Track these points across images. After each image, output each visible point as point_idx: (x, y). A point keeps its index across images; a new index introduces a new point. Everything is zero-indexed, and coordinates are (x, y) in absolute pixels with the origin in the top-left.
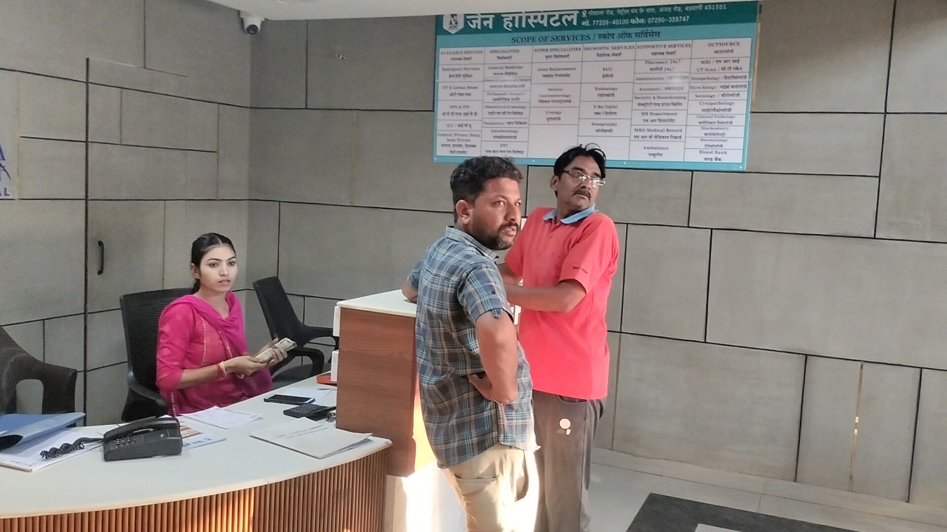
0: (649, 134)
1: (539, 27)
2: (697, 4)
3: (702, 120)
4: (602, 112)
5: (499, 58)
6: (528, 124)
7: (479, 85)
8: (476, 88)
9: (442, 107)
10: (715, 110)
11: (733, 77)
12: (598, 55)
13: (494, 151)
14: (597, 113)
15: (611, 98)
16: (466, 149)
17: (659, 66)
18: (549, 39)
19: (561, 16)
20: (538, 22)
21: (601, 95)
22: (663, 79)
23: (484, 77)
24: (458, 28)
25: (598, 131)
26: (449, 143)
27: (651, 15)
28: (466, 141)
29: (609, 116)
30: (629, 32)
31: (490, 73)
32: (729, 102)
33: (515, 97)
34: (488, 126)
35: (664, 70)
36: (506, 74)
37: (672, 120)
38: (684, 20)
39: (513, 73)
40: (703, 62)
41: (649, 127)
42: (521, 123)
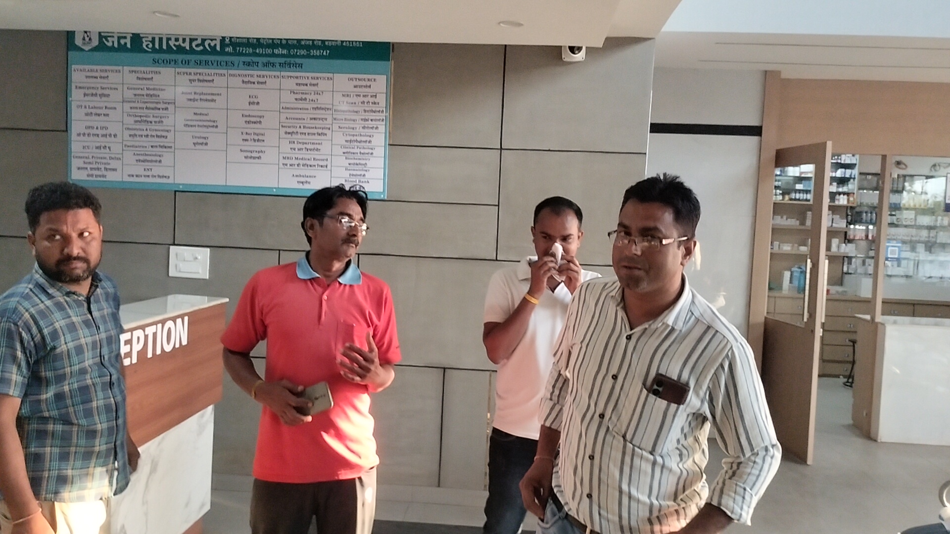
0: (297, 162)
1: (180, 50)
2: (336, 41)
3: (345, 150)
4: (250, 139)
5: (138, 78)
6: (173, 148)
7: (118, 106)
8: (115, 108)
9: (76, 127)
10: (357, 141)
11: (372, 111)
12: (243, 82)
13: (137, 176)
14: (246, 140)
15: (258, 126)
16: (105, 173)
17: (304, 96)
19: (203, 40)
20: (180, 45)
21: (248, 122)
22: (307, 109)
23: (123, 98)
24: (92, 44)
25: (246, 157)
26: (86, 166)
27: (294, 47)
28: (105, 164)
29: (257, 143)
30: (272, 62)
31: (129, 94)
32: (369, 134)
33: (157, 120)
34: (129, 148)
35: (308, 100)
36: (147, 95)
37: (317, 150)
38: (325, 54)
39: (155, 96)
40: (344, 95)
41: (296, 156)
42: (166, 147)
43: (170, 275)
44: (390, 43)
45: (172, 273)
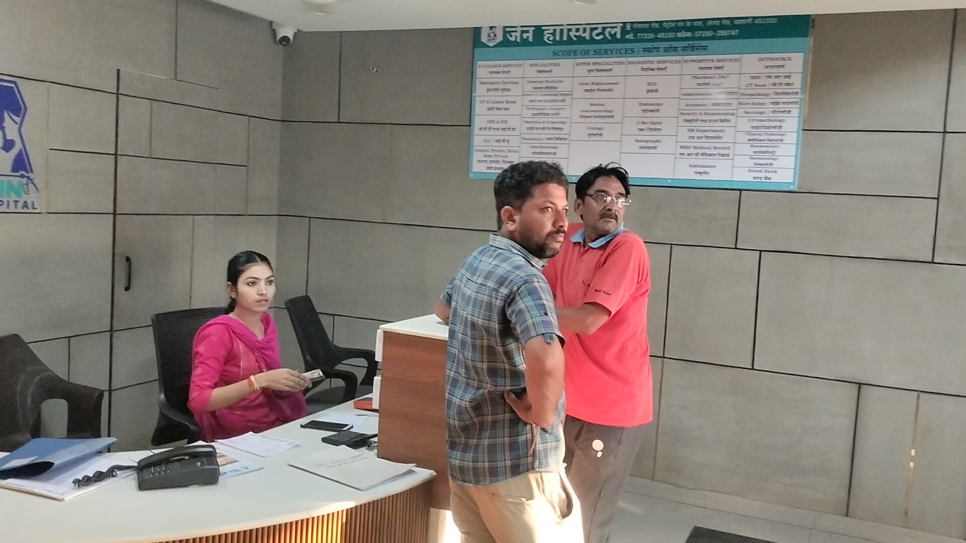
0: (695, 151)
1: (581, 40)
2: (747, 18)
3: (751, 137)
4: (646, 129)
5: (539, 72)
6: (568, 140)
7: (518, 99)
8: (514, 102)
9: (479, 122)
10: (765, 127)
11: (784, 93)
12: (643, 69)
14: (642, 130)
15: (655, 114)
17: (707, 81)
18: (592, 53)
19: (604, 29)
20: (580, 35)
21: (645, 111)
22: (710, 94)
23: (523, 92)
24: (496, 40)
25: (641, 148)
26: (486, 159)
27: (699, 28)
28: (503, 157)
29: (653, 133)
30: (676, 46)
31: (529, 88)
32: (780, 119)
33: (555, 112)
34: (526, 141)
35: (711, 85)
36: (546, 88)
37: (719, 138)
38: (732, 34)
39: (554, 88)
40: (752, 78)
41: (695, 145)
42: (561, 139)
44: (811, 16)
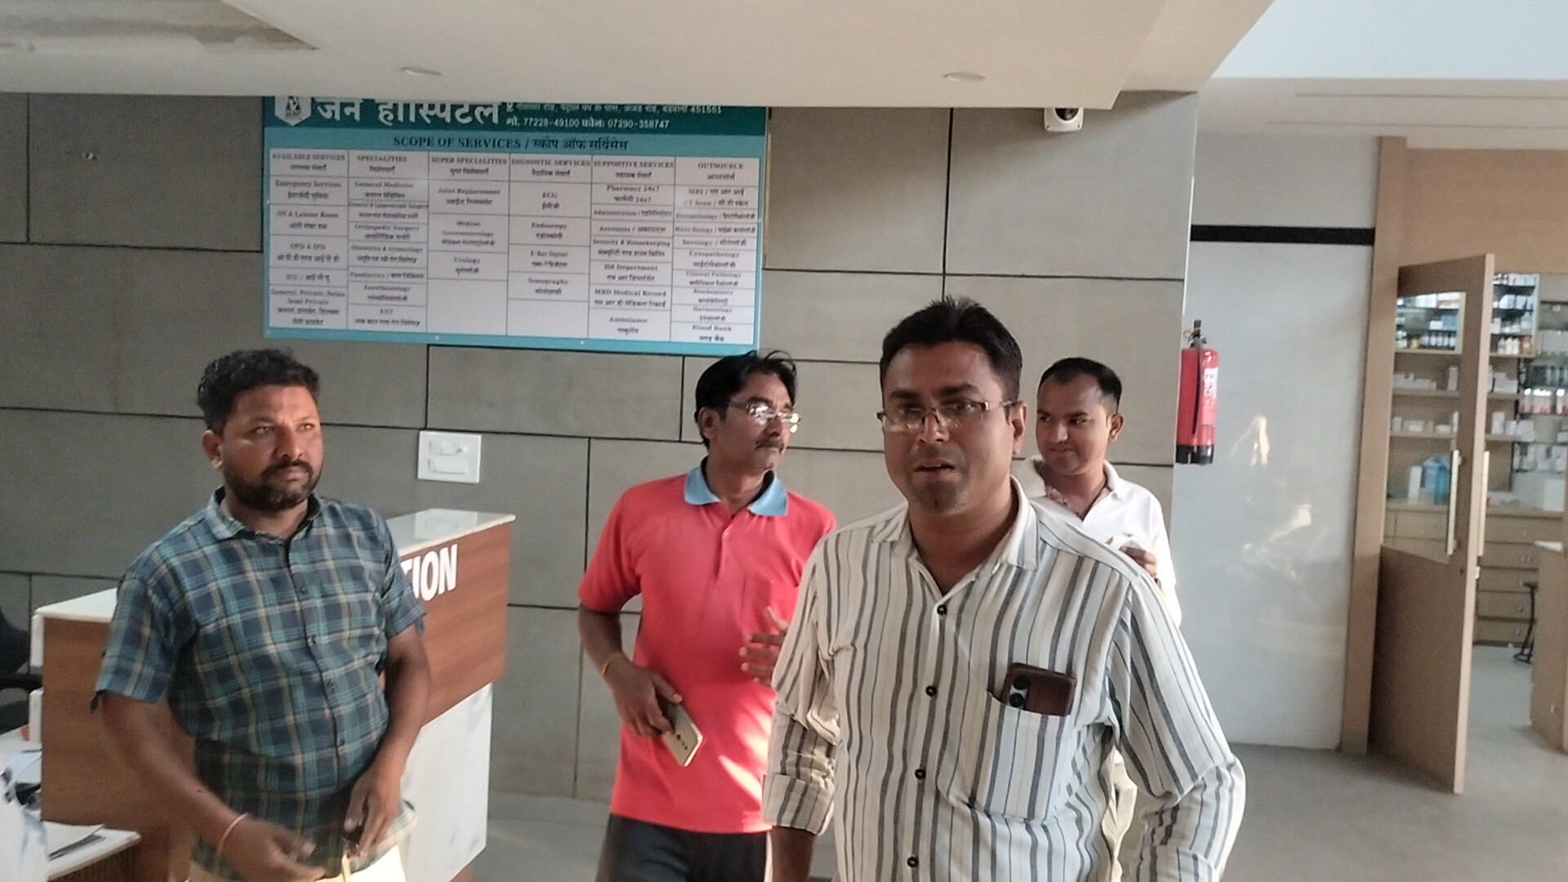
0: (618, 298)
1: (437, 123)
2: (679, 107)
3: (694, 279)
4: (543, 263)
5: (373, 169)
6: (425, 277)
7: (342, 211)
8: (336, 216)
9: (276, 246)
10: (712, 264)
11: (736, 215)
12: (534, 172)
13: (369, 321)
14: (538, 264)
15: (557, 241)
17: (628, 194)
18: (456, 143)
19: (473, 108)
20: (436, 115)
21: (542, 235)
22: (634, 214)
23: (348, 200)
24: (301, 116)
25: (537, 291)
26: (291, 306)
27: (613, 116)
28: (321, 303)
29: (555, 269)
30: (581, 139)
31: (358, 193)
32: (732, 252)
33: (402, 233)
34: (358, 278)
35: (635, 200)
36: (386, 195)
37: (650, 278)
38: (662, 125)
39: (399, 195)
40: (692, 191)
41: (617, 288)
42: (413, 276)
43: (420, 476)
44: (765, 108)
45: (424, 473)
